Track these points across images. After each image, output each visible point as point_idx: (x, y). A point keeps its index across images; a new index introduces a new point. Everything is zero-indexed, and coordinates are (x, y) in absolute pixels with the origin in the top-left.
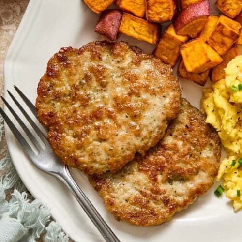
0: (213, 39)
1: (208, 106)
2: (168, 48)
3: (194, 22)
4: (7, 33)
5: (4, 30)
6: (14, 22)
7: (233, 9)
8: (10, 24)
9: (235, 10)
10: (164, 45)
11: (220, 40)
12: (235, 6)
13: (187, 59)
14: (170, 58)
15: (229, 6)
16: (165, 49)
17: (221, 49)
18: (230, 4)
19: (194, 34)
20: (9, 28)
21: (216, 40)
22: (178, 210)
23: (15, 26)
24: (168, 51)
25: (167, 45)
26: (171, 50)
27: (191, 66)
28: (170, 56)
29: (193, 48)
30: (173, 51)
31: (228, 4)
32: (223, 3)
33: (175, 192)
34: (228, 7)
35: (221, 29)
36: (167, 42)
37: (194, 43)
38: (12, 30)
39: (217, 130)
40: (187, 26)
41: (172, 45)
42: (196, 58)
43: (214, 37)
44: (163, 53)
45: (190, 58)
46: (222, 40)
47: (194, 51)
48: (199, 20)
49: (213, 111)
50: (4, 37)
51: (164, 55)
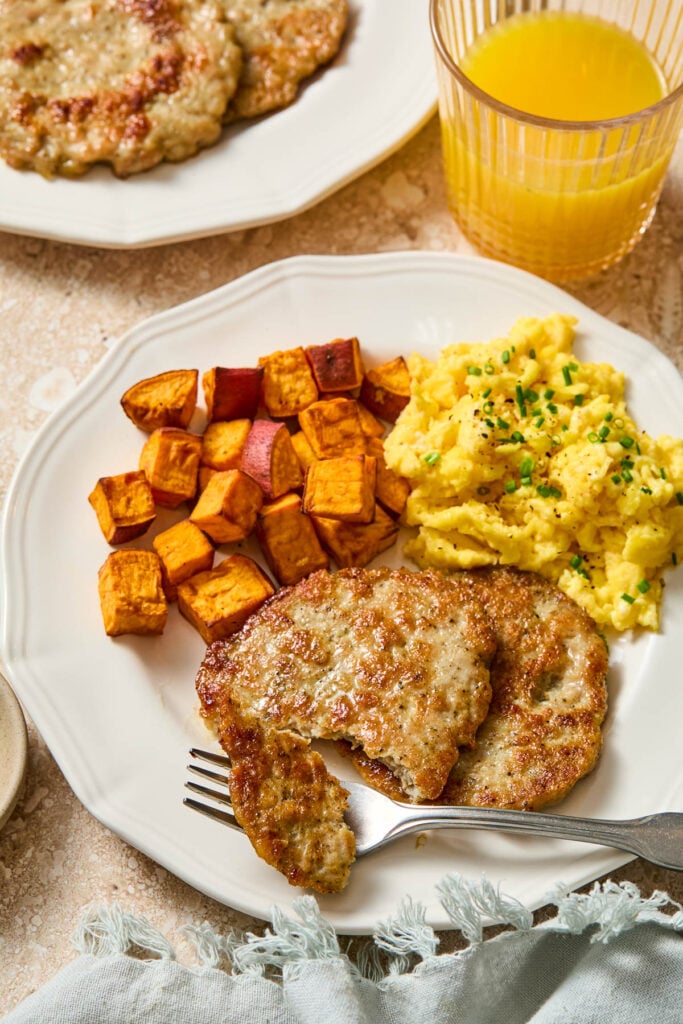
0: (328, 446)
1: (440, 548)
2: (291, 540)
3: (277, 452)
4: (43, 811)
5: (33, 812)
6: (34, 786)
7: (303, 392)
8: (32, 794)
9: (308, 391)
10: (279, 543)
11: (340, 436)
12: (300, 385)
13: (336, 503)
14: (309, 554)
15: (292, 394)
16: (288, 547)
17: (355, 448)
18: (292, 391)
19: (297, 476)
20: (38, 799)
21: (332, 442)
22: (600, 717)
23: (41, 789)
24: (295, 543)
25: (285, 537)
26: (298, 537)
27: (353, 501)
28: (307, 549)
29: (321, 481)
30: (302, 536)
31: (287, 394)
32: (281, 402)
33: (565, 700)
34: (292, 398)
35: (321, 418)
36: (280, 533)
37: (313, 475)
38: (45, 798)
39: (495, 563)
40: (275, 469)
41: (292, 528)
42: (342, 484)
43: (327, 441)
44: (292, 558)
45: (336, 497)
46: (341, 431)
47: (327, 482)
48: (279, 445)
49: (455, 546)
50: (45, 820)
51: (297, 560)
